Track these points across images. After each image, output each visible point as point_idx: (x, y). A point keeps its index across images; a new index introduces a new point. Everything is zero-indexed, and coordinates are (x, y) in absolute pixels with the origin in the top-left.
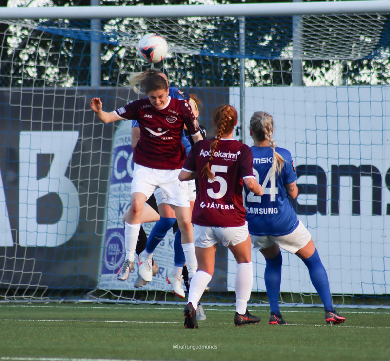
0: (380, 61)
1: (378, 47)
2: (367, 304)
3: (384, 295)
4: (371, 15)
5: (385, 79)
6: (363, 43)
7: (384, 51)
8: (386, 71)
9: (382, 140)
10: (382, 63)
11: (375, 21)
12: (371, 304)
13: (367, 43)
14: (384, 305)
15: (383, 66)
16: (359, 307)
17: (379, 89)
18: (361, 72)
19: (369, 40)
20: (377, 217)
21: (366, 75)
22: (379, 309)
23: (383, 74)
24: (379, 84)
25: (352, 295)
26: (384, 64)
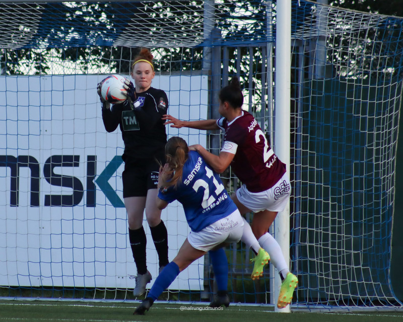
0: (38, 51)
1: (36, 36)
2: (24, 296)
3: (41, 287)
4: (29, 5)
5: (43, 69)
6: (22, 32)
7: (43, 41)
8: (45, 61)
9: (40, 131)
10: (41, 53)
11: (34, 11)
12: (28, 296)
13: (25, 32)
14: (41, 297)
15: (42, 55)
16: (15, 299)
17: (37, 79)
18: (20, 62)
19: (27, 30)
20: (35, 209)
21: (25, 65)
22: (35, 301)
23: (42, 64)
24: (37, 74)
25: (8, 286)
26: (43, 54)
